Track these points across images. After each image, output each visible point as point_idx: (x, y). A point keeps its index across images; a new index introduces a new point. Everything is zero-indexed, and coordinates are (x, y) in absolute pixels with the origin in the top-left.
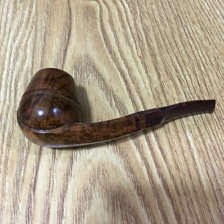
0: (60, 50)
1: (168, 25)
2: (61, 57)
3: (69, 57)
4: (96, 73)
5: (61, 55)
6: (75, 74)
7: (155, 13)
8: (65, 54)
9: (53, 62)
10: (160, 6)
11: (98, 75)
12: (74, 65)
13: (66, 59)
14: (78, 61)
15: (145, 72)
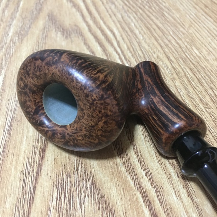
0: (34, 149)
1: (204, 111)
2: (34, 163)
3: (49, 163)
4: (97, 196)
5: (34, 158)
6: (57, 198)
7: (181, 93)
8: (42, 158)
9: (18, 173)
10: (186, 83)
11: (100, 202)
12: (57, 179)
13: (43, 167)
14: (65, 170)
15: (186, 195)
